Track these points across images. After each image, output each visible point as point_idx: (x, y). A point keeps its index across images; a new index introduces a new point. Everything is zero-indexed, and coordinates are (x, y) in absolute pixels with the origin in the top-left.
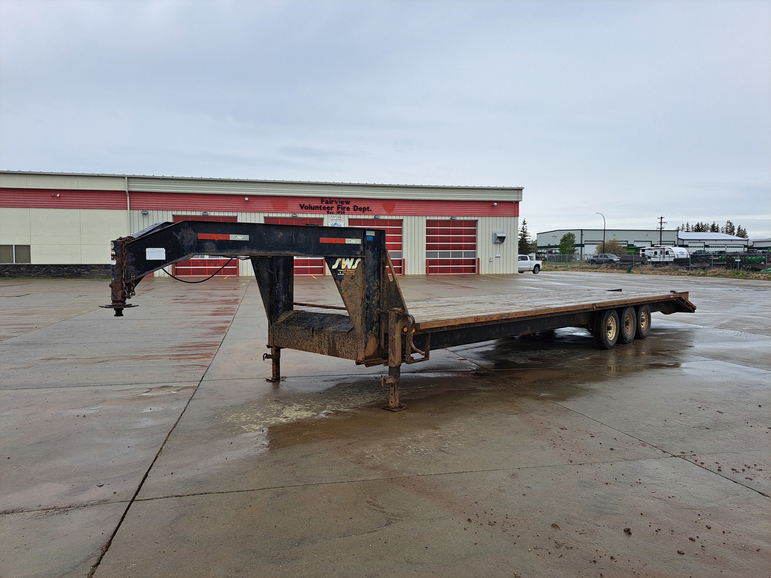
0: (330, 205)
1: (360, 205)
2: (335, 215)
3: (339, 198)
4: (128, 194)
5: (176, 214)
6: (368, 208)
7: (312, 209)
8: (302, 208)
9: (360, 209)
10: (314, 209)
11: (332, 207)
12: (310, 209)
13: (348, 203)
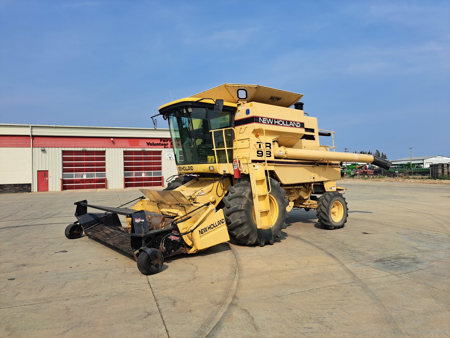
0: (166, 143)
2: (169, 149)
4: (31, 137)
5: (64, 150)
8: (148, 145)
10: (156, 145)
12: (153, 145)
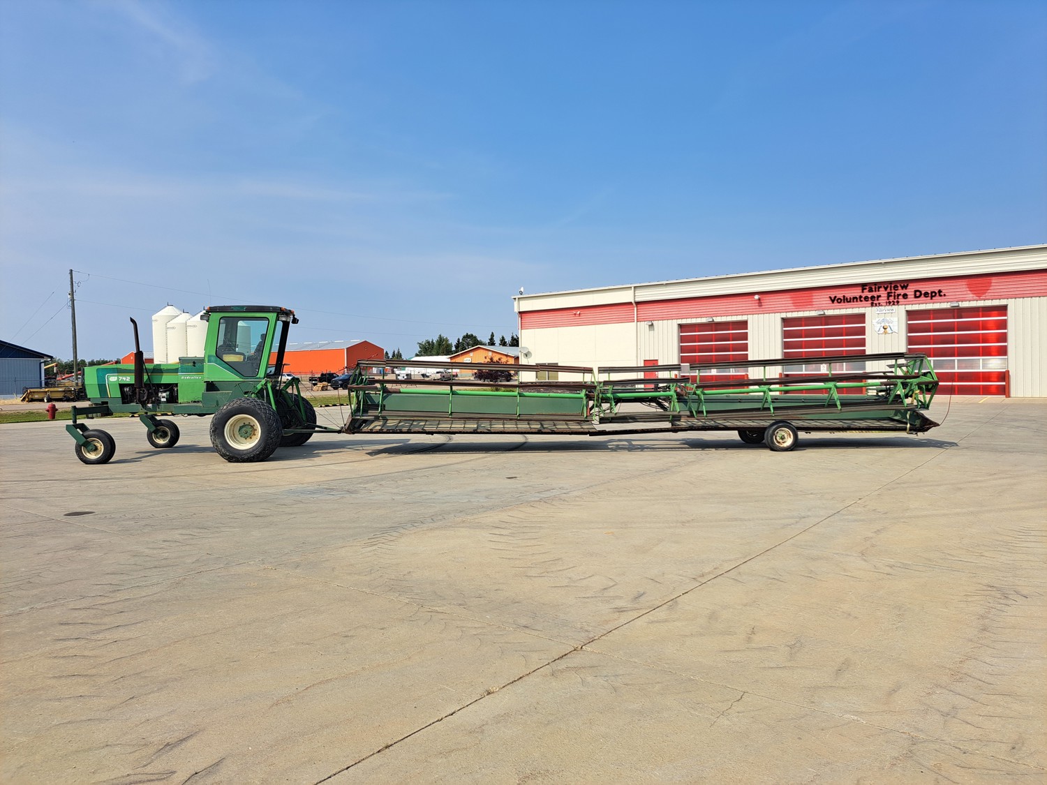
0: (875, 294)
1: (925, 288)
2: (883, 308)
3: (891, 282)
4: (634, 305)
5: (680, 323)
6: (940, 291)
7: (848, 302)
8: (833, 301)
9: (926, 294)
10: (850, 302)
11: (879, 297)
12: (844, 302)
13: (905, 287)
